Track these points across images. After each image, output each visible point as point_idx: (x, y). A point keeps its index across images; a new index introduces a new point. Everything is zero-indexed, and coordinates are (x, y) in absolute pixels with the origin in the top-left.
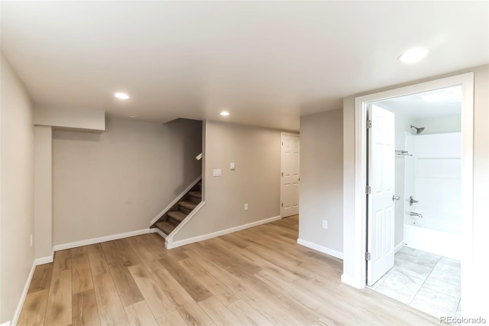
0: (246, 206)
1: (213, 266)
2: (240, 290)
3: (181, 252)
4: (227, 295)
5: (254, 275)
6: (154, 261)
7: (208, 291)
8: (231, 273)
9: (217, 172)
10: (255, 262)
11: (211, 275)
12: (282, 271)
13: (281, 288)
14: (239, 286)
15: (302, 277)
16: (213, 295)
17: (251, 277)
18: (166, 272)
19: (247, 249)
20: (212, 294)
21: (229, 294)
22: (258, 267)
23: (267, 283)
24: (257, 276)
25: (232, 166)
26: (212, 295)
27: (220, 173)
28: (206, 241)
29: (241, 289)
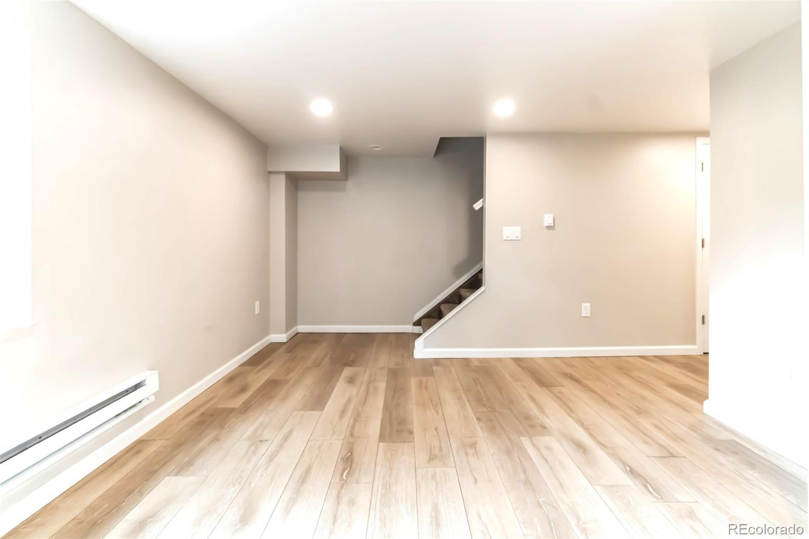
0: (586, 309)
1: (459, 398)
2: (466, 454)
3: (429, 367)
4: (436, 452)
5: (522, 438)
6: (383, 368)
7: (411, 433)
8: (478, 419)
9: (511, 232)
10: (548, 417)
11: (440, 411)
12: (600, 453)
13: (561, 485)
14: (473, 445)
15: (646, 487)
16: (414, 442)
17: (510, 439)
18: (382, 386)
19: (551, 392)
20: (414, 439)
21: (441, 449)
22: (545, 428)
23: (535, 461)
24: (525, 441)
25: (548, 220)
26: (412, 441)
27: (518, 234)
28: (483, 361)
29: (471, 452)
